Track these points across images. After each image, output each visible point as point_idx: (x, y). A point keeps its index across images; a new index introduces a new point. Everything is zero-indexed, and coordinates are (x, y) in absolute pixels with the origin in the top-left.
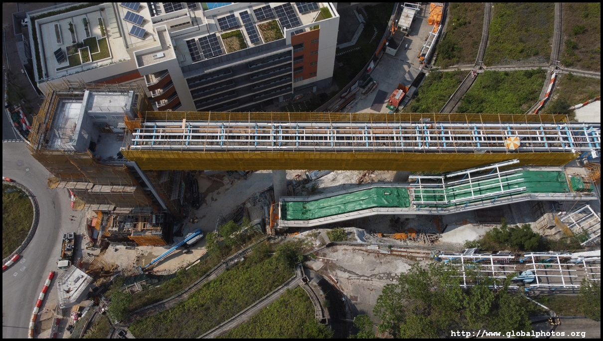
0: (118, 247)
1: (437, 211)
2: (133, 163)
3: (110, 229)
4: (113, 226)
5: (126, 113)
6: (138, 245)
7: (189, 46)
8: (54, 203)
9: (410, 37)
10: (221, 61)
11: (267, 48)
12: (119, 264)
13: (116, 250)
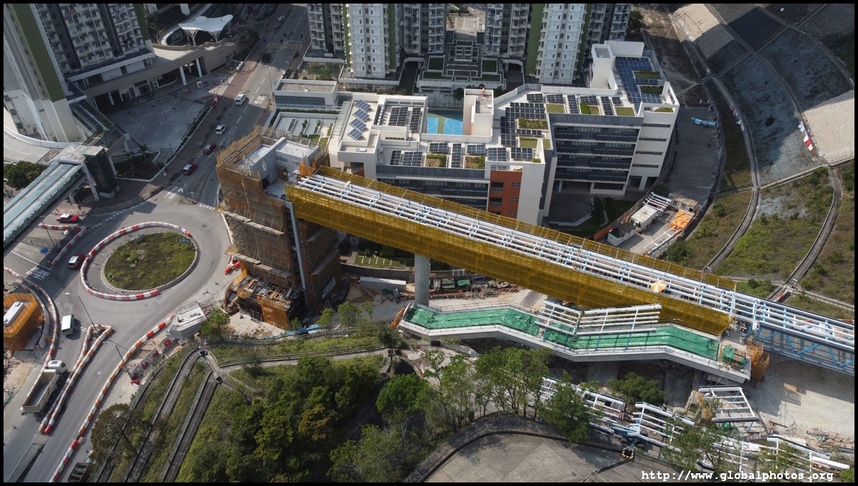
0: (244, 316)
1: (564, 349)
2: (289, 205)
3: (246, 289)
4: (250, 288)
5: (304, 159)
6: (263, 321)
7: (393, 155)
8: (213, 263)
9: (643, 236)
10: (415, 172)
11: (465, 174)
12: (237, 331)
13: (242, 318)
